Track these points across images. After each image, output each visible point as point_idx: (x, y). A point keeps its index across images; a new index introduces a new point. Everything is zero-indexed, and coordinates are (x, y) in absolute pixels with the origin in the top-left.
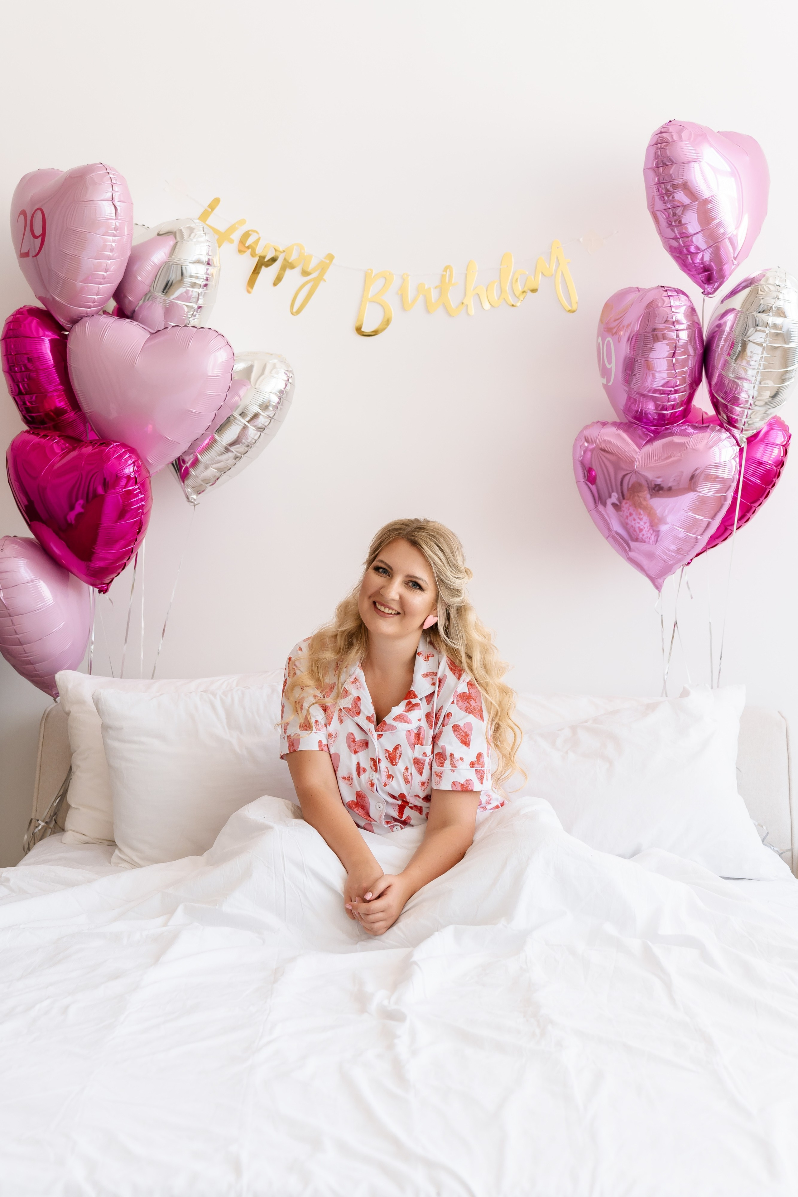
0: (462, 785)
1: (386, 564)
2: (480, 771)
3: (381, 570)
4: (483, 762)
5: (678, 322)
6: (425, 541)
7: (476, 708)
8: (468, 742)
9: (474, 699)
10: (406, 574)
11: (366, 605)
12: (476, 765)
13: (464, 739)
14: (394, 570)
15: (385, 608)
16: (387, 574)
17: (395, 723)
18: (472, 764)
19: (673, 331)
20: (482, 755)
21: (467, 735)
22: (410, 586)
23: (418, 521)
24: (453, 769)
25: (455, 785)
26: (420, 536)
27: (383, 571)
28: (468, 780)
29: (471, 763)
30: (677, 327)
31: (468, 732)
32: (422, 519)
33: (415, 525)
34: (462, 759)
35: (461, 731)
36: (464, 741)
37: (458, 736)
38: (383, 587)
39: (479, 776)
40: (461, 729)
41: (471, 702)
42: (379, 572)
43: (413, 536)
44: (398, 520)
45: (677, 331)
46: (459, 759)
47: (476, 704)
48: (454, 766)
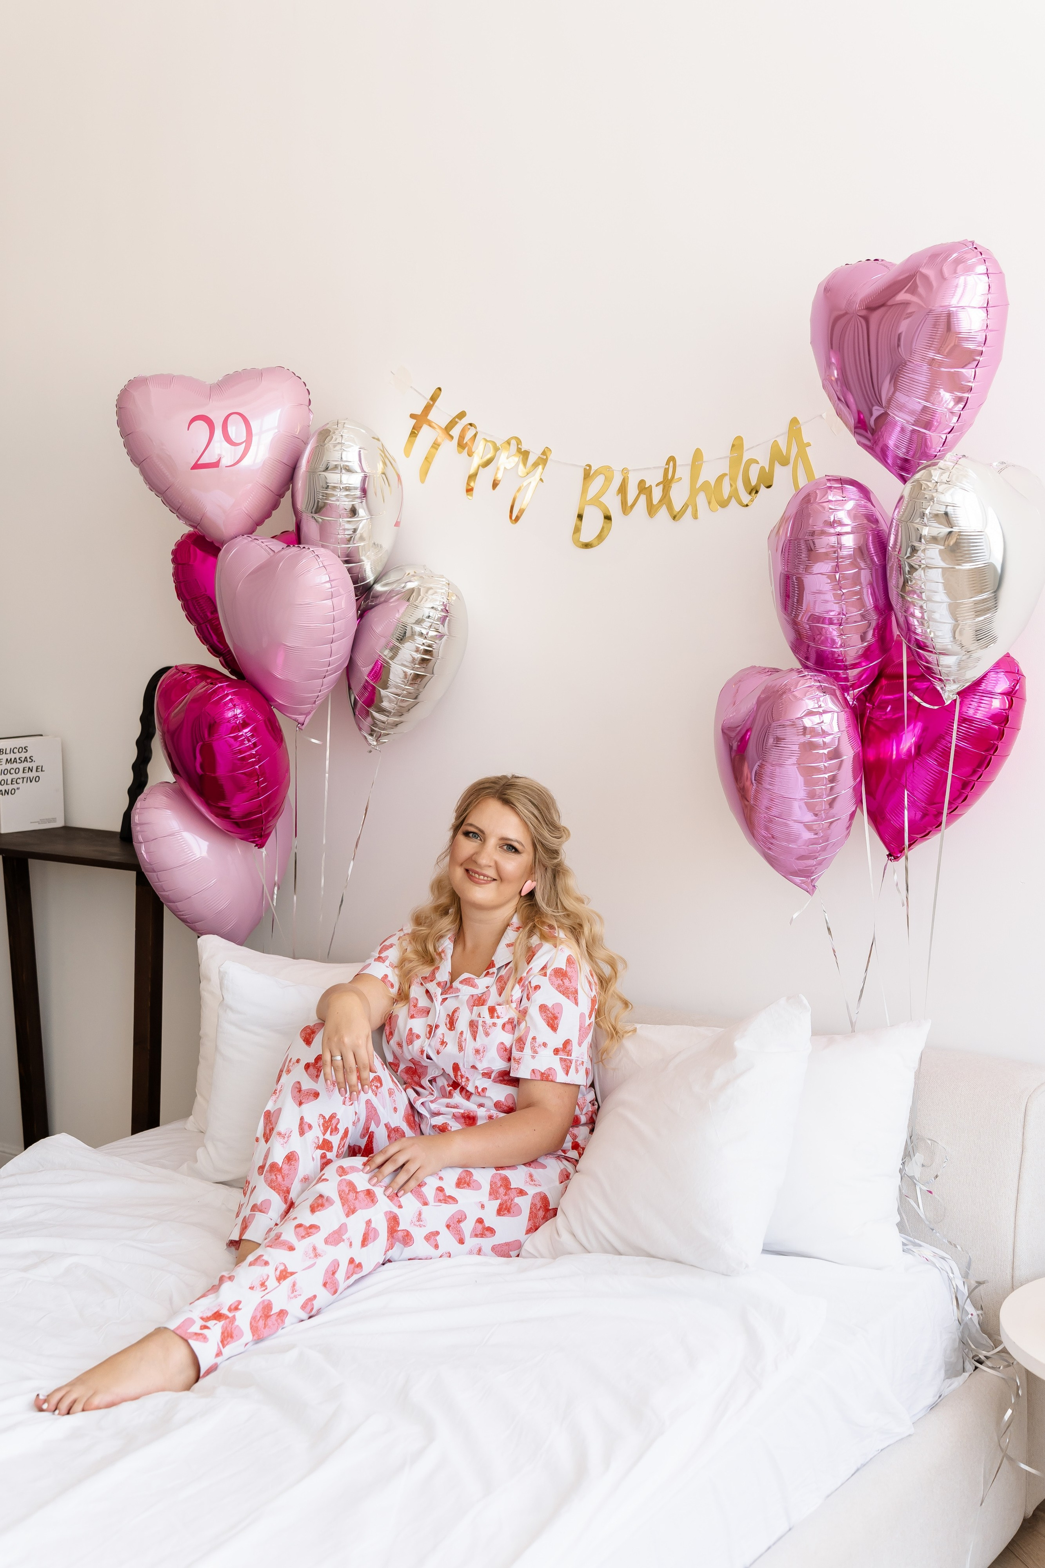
0: (542, 1074)
1: (477, 828)
2: (565, 1060)
3: (471, 835)
4: (570, 1051)
5: (840, 523)
6: (518, 799)
7: (569, 988)
8: (556, 1026)
9: (569, 978)
10: (500, 836)
11: (459, 872)
12: (560, 1053)
13: (551, 1022)
14: (486, 833)
15: (479, 875)
16: (479, 838)
17: (460, 986)
18: (556, 1051)
19: (831, 535)
20: (570, 1042)
21: (556, 1018)
22: (504, 850)
23: (505, 777)
24: (534, 1055)
25: (534, 1073)
26: (513, 794)
27: (474, 835)
28: (550, 1069)
29: (554, 1050)
30: (839, 529)
31: (557, 1014)
32: (510, 776)
33: (503, 782)
34: (545, 1045)
35: (548, 1012)
36: (551, 1024)
37: (545, 1017)
38: (476, 853)
39: (564, 1066)
40: (548, 1009)
41: (564, 981)
42: (469, 837)
43: (505, 794)
44: (484, 779)
45: (838, 535)
46: (542, 1044)
47: (570, 985)
48: (535, 1052)
